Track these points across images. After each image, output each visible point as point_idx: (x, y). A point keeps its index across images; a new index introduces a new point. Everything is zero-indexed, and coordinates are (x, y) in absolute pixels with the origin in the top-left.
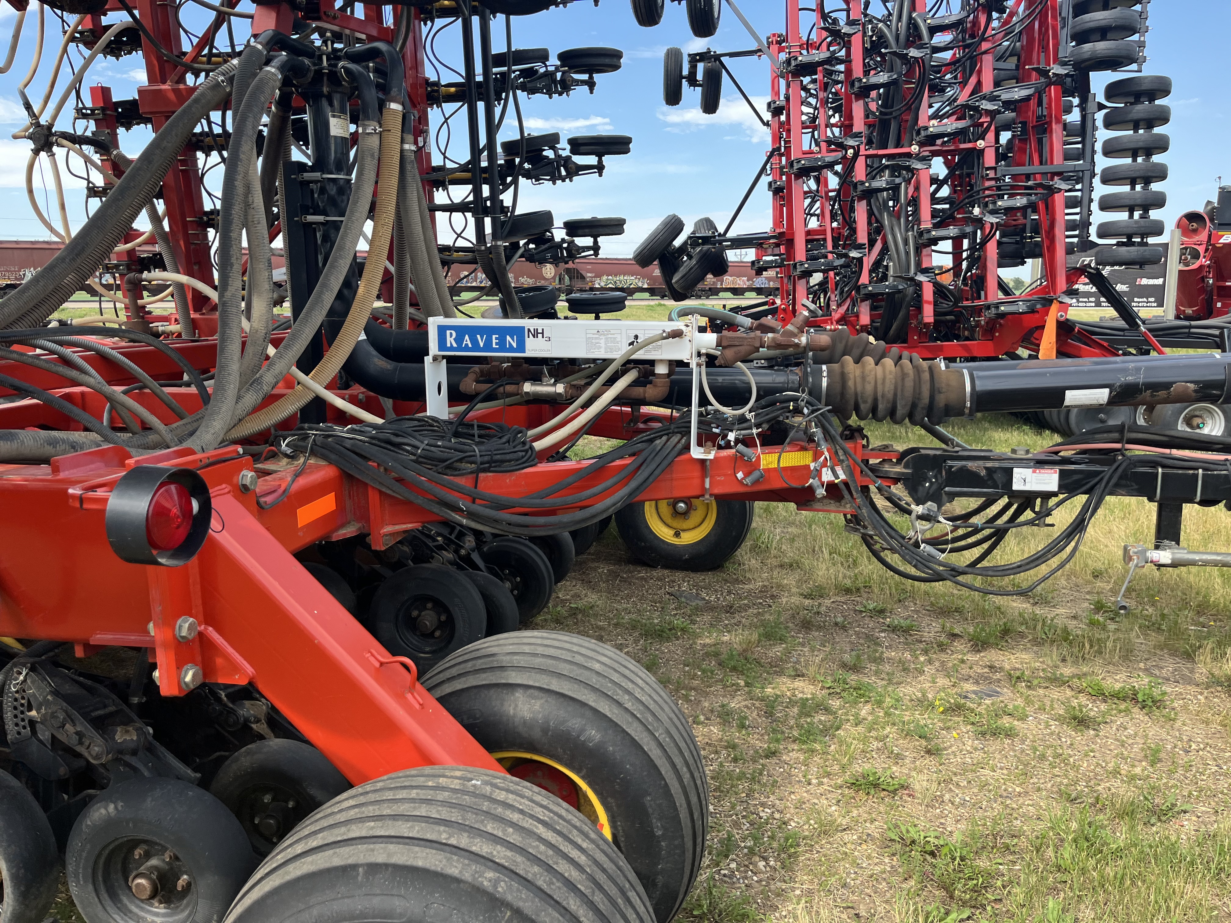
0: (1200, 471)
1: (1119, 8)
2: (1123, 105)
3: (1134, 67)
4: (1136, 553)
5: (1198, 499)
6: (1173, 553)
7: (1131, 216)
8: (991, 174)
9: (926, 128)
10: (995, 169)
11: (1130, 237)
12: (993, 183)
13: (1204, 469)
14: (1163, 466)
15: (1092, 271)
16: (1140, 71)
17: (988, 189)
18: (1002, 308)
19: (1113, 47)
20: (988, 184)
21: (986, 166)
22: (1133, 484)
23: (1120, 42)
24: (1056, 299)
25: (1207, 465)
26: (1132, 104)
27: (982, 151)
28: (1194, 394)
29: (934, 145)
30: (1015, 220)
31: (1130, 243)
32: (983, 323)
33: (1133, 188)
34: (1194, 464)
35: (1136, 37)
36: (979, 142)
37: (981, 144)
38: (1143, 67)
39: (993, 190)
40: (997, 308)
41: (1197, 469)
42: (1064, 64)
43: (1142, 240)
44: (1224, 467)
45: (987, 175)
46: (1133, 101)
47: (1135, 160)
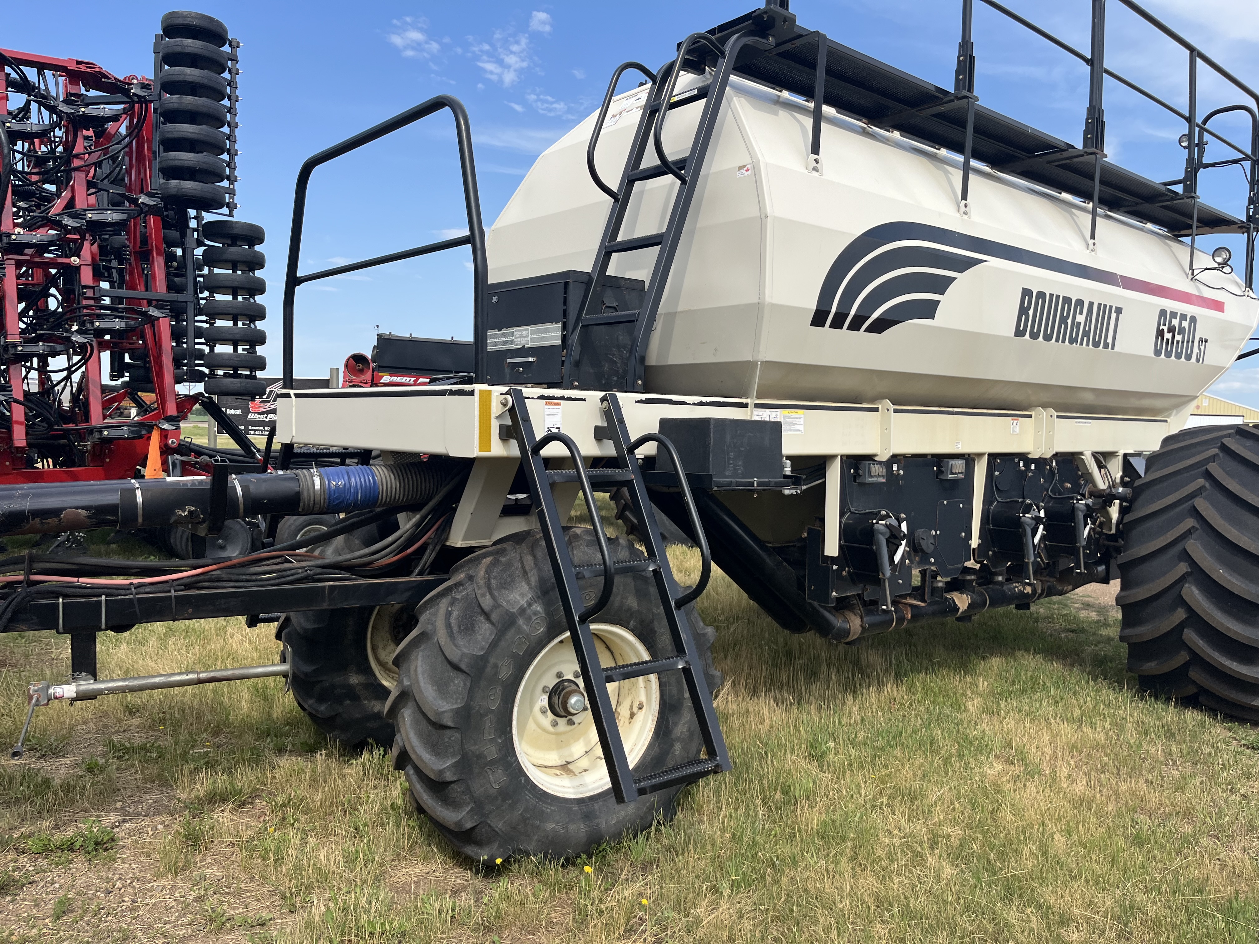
0: (103, 597)
1: (205, 153)
2: (221, 245)
3: (225, 210)
4: (36, 691)
5: (103, 627)
6: (77, 686)
7: (235, 350)
8: (90, 293)
9: (8, 235)
10: (92, 288)
11: (235, 369)
12: (92, 302)
13: (107, 596)
14: (65, 596)
15: (205, 400)
16: (231, 215)
17: (86, 307)
18: (106, 433)
19: (198, 188)
20: (85, 302)
21: (83, 284)
22: (34, 617)
23: (209, 185)
24: (157, 425)
25: (109, 590)
26: (229, 245)
27: (77, 268)
28: (88, 521)
29: (22, 254)
30: (130, 344)
31: (236, 375)
32: (89, 448)
33: (235, 324)
34: (98, 591)
35: (225, 183)
36: (73, 259)
37: (75, 260)
38: (235, 212)
39: (93, 310)
40: (101, 432)
41: (100, 596)
42: (150, 195)
43: (251, 373)
44: (129, 592)
45: (85, 293)
46: (230, 242)
47: (235, 298)
